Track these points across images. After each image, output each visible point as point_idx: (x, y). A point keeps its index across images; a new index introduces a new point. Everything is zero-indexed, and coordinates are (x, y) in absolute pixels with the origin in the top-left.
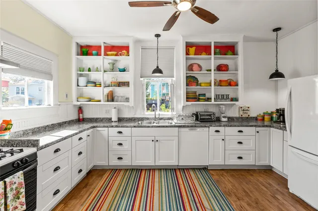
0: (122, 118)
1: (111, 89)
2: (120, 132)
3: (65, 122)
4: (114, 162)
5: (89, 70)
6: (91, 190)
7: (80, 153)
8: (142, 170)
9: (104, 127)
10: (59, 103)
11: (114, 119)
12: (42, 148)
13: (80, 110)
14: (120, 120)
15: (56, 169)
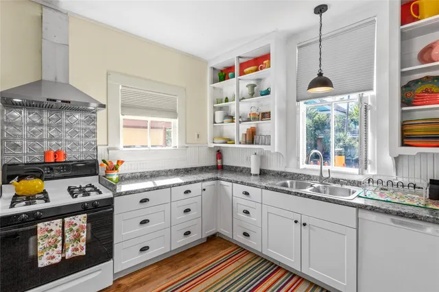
0: (267, 170)
1: (252, 124)
2: (247, 194)
3: (195, 169)
4: (239, 238)
5: (227, 100)
6: (190, 265)
7: (187, 211)
8: (279, 268)
9: (228, 181)
10: (186, 145)
11: (255, 170)
12: (120, 194)
13: (219, 154)
14: (263, 173)
15: (144, 222)
